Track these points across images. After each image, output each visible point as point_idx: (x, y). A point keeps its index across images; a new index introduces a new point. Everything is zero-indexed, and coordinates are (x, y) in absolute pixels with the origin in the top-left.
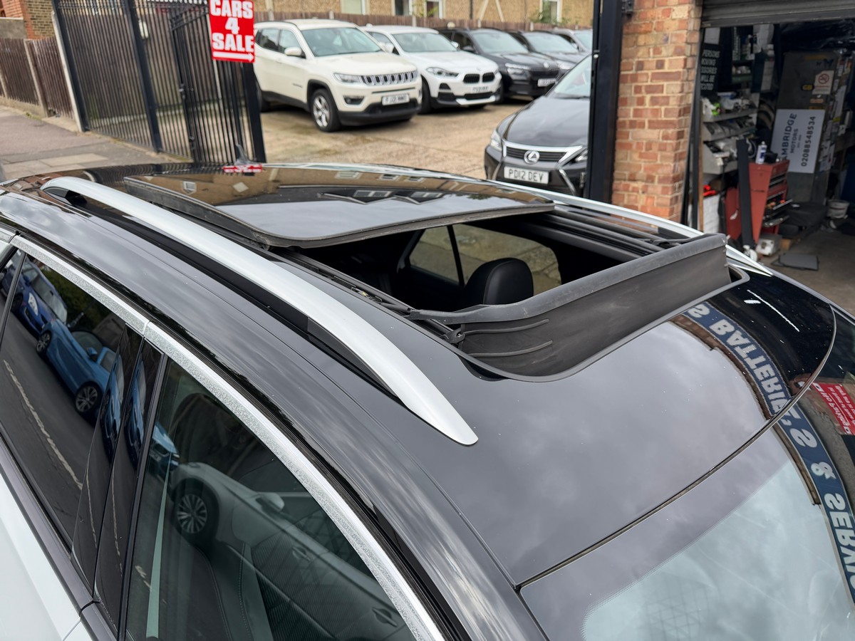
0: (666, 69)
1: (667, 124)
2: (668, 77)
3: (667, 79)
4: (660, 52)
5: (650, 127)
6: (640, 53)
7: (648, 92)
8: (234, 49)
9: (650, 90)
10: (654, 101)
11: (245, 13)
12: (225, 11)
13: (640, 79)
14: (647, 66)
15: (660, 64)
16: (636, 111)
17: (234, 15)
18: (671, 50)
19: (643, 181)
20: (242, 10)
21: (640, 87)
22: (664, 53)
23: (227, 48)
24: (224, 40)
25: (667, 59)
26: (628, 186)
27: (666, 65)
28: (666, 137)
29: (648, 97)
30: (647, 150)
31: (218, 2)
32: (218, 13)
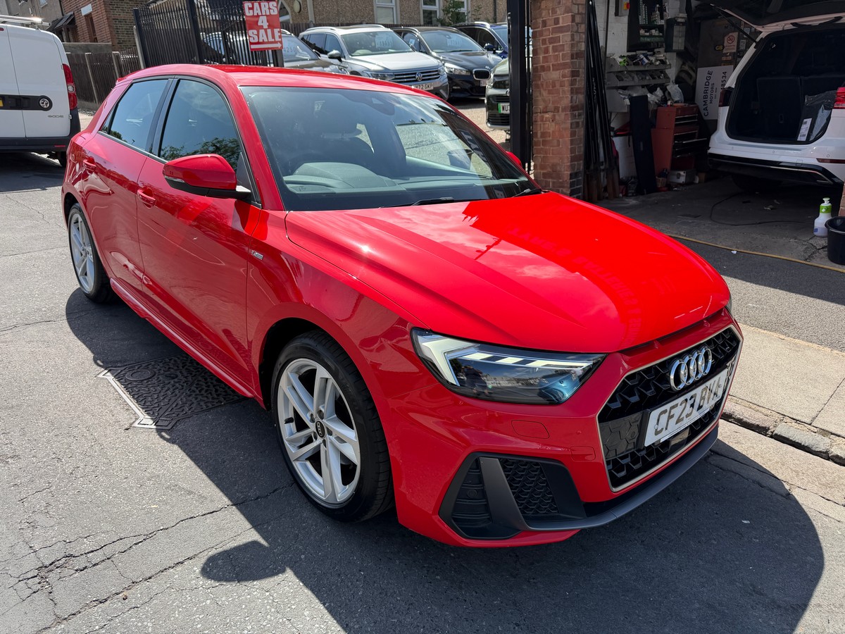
0: (561, 25)
1: (564, 66)
2: (561, 30)
3: (562, 32)
4: (556, 13)
5: (553, 70)
6: (543, 14)
7: (550, 43)
8: (266, 40)
9: (552, 41)
10: (555, 49)
11: (272, 11)
12: (257, 11)
13: (545, 33)
14: (548, 23)
15: (557, 21)
16: (544, 57)
17: (263, 14)
18: (563, 9)
19: (551, 112)
20: (269, 9)
21: (545, 40)
22: (558, 12)
23: (261, 41)
24: (258, 35)
25: (560, 17)
26: (543, 117)
27: (561, 21)
28: (564, 76)
29: (551, 46)
30: (552, 87)
31: (251, 6)
32: (251, 14)
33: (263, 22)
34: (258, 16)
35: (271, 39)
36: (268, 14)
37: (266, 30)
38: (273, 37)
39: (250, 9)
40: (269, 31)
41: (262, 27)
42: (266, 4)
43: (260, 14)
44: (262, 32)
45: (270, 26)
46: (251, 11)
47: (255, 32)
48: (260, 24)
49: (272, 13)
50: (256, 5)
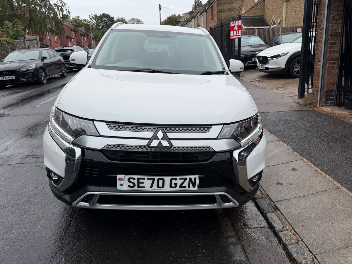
8: (236, 35)
17: (237, 25)
20: (239, 23)
23: (234, 35)
33: (236, 28)
37: (236, 31)
38: (239, 33)
42: (238, 21)
46: (233, 25)
47: (233, 32)
49: (240, 25)
50: (234, 22)
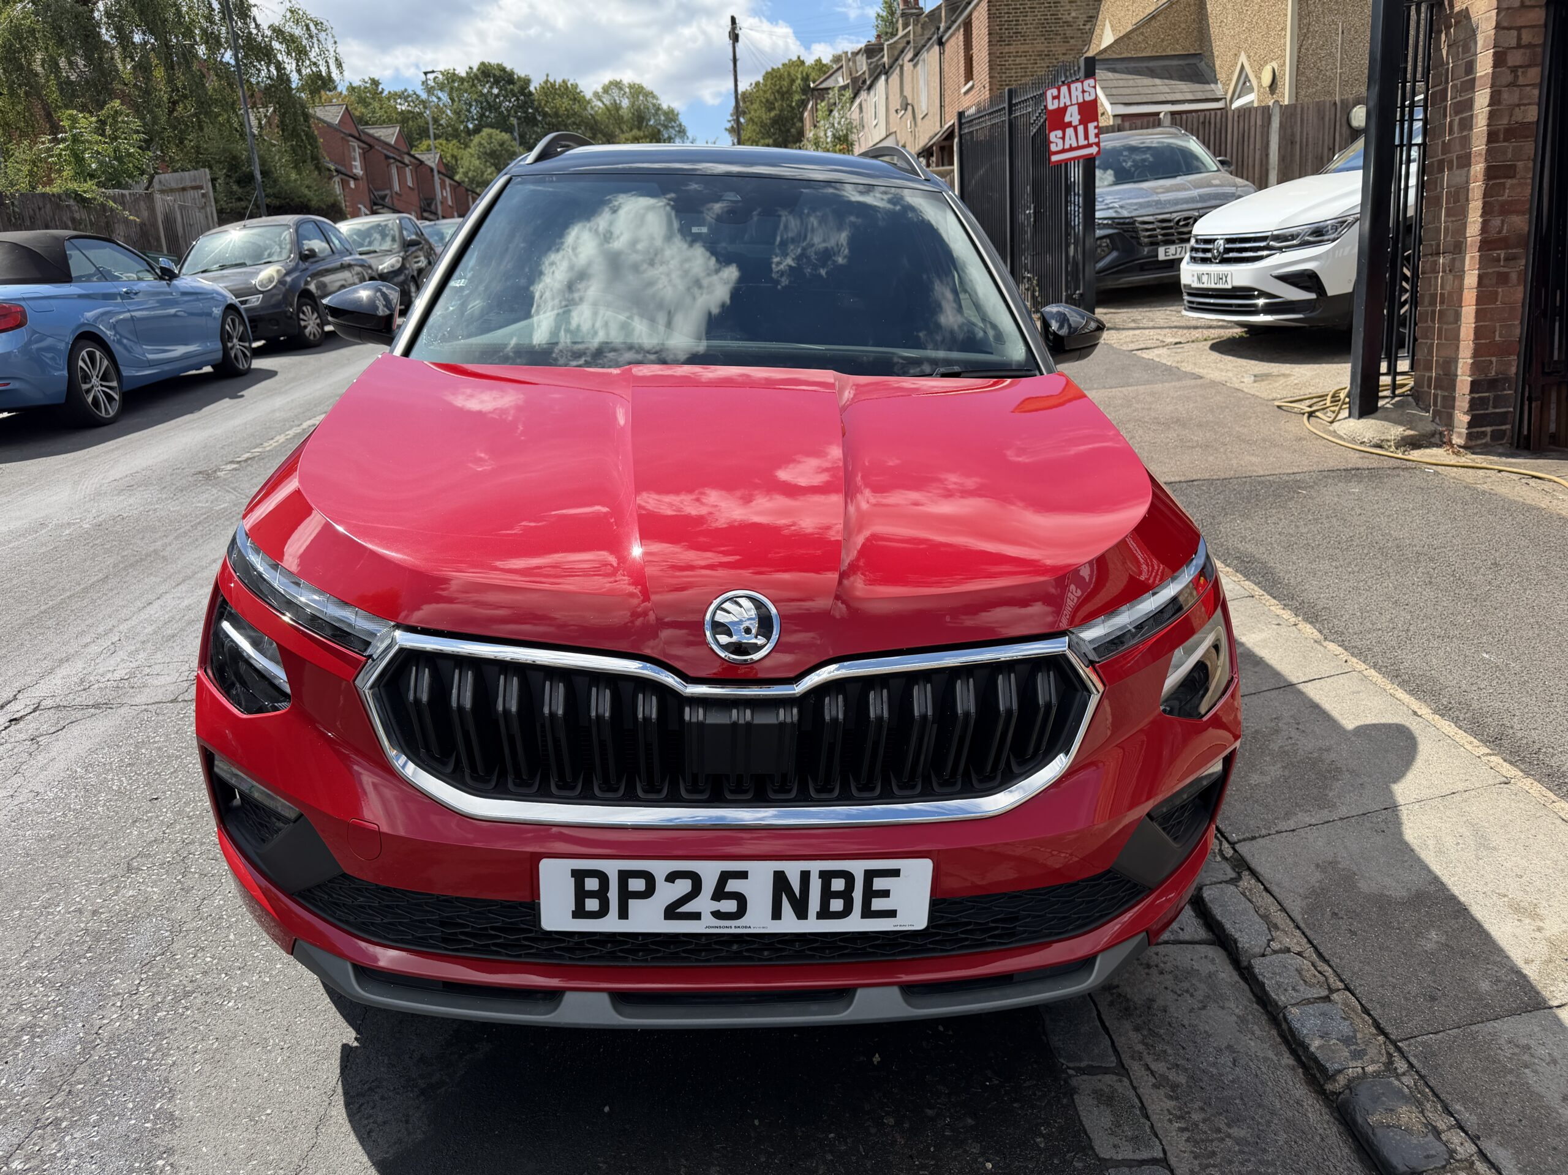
4: (1469, 51)
5: (1457, 167)
8: (1074, 145)
11: (1086, 95)
12: (1064, 100)
16: (1445, 144)
17: (1074, 101)
22: (1473, 49)
23: (1067, 146)
24: (1063, 138)
31: (1055, 92)
32: (1056, 106)
33: (1073, 116)
34: (1065, 108)
35: (1082, 142)
36: (1081, 100)
37: (1075, 128)
38: (1086, 137)
39: (1054, 98)
40: (1081, 129)
41: (1069, 124)
42: (1079, 85)
43: (1068, 103)
44: (1070, 131)
45: (1081, 122)
46: (1056, 101)
47: (1059, 133)
48: (1067, 119)
49: (1088, 98)
50: (1064, 89)
